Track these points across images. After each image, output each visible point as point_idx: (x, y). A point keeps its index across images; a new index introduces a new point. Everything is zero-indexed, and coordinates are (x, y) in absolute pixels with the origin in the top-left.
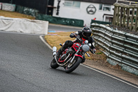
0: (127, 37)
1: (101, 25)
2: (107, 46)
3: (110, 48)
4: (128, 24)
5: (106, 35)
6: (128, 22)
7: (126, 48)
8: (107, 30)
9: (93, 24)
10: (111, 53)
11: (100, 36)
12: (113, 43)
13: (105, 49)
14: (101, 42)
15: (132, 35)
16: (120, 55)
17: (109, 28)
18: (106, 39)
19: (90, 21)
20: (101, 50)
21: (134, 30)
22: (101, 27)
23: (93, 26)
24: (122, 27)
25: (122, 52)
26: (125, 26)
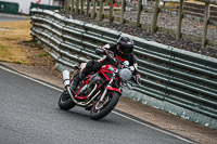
0: (87, 29)
1: (46, 11)
2: (56, 44)
3: (60, 46)
4: (88, 9)
5: (53, 27)
6: (88, 6)
7: (85, 46)
8: (56, 18)
9: (34, 10)
10: (62, 55)
11: (44, 29)
12: (65, 39)
13: (52, 48)
14: (46, 37)
15: (95, 27)
16: (76, 57)
17: (58, 16)
18: (54, 33)
19: (29, 6)
20: (46, 50)
21: (98, 18)
22: (45, 14)
23: (34, 13)
24: (78, 14)
25: (79, 53)
26: (83, 13)
